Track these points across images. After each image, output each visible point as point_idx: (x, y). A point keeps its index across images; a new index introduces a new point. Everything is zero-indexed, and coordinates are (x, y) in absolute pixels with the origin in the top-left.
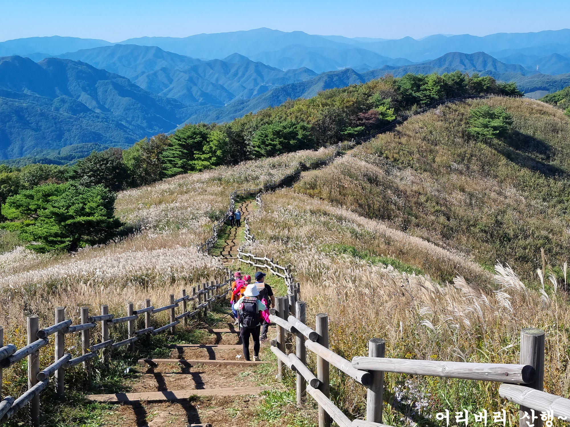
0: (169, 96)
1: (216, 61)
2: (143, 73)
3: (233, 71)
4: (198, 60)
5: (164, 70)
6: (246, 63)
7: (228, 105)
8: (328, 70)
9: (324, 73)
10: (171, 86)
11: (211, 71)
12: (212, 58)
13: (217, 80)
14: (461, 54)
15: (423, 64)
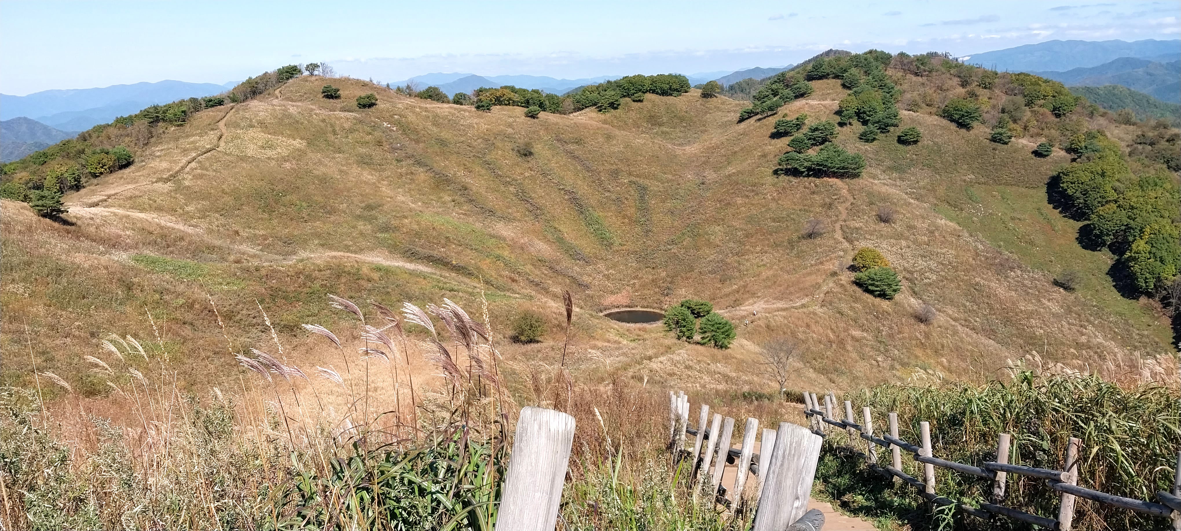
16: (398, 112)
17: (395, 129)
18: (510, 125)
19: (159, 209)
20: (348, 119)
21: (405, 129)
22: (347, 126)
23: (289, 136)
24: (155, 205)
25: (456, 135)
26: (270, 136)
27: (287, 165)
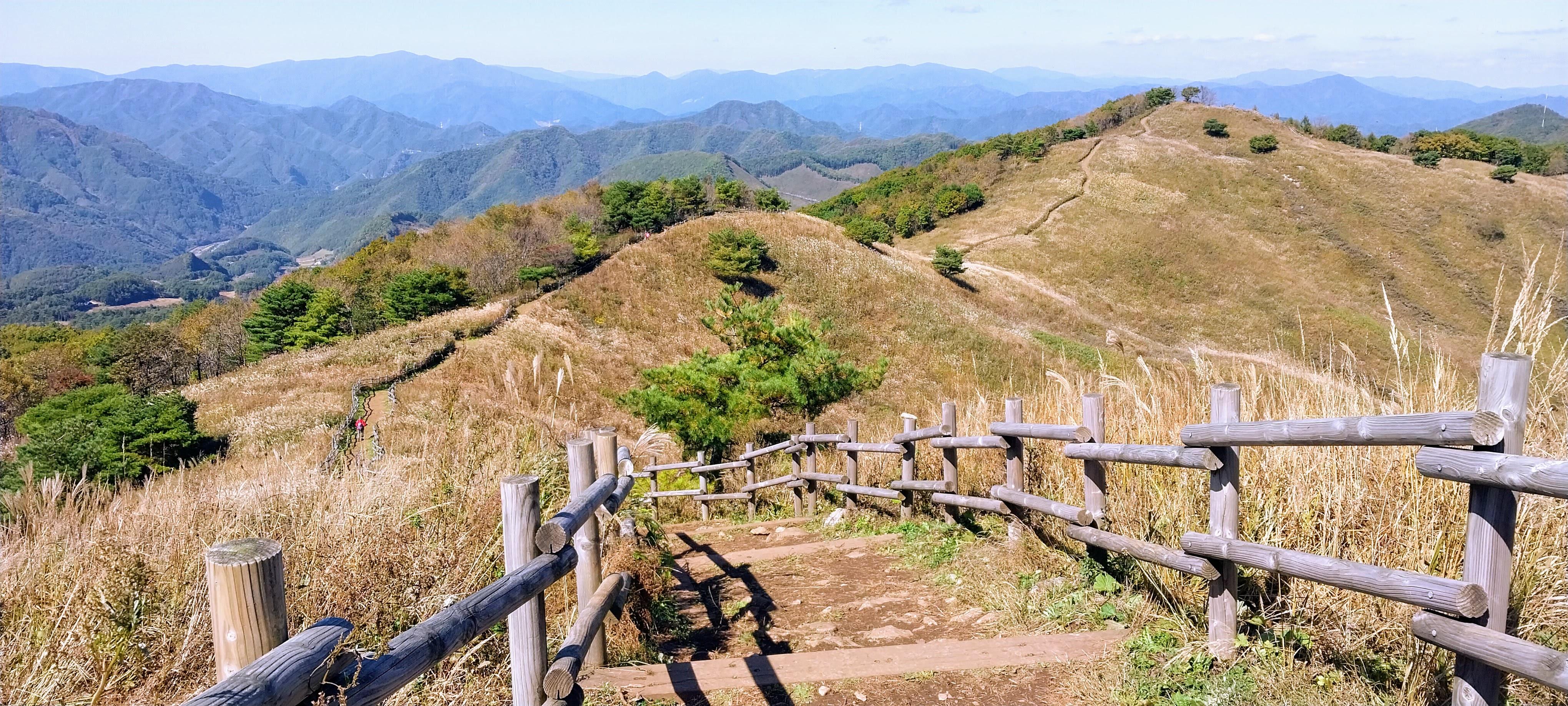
0: (227, 174)
1: (315, 110)
2: (174, 132)
3: (347, 127)
4: (281, 108)
5: (215, 125)
6: (373, 114)
7: (340, 190)
8: (521, 128)
9: (513, 133)
10: (230, 156)
11: (307, 128)
12: (307, 104)
13: (319, 143)
14: (741, 105)
15: (682, 119)
16: (1304, 162)
17: (1298, 184)
18: (1466, 190)
19: (1025, 268)
20: (1238, 167)
21: (1314, 186)
22: (1236, 177)
23: (1166, 186)
24: (1020, 262)
25: (1382, 200)
26: (1144, 184)
27: (1165, 225)
